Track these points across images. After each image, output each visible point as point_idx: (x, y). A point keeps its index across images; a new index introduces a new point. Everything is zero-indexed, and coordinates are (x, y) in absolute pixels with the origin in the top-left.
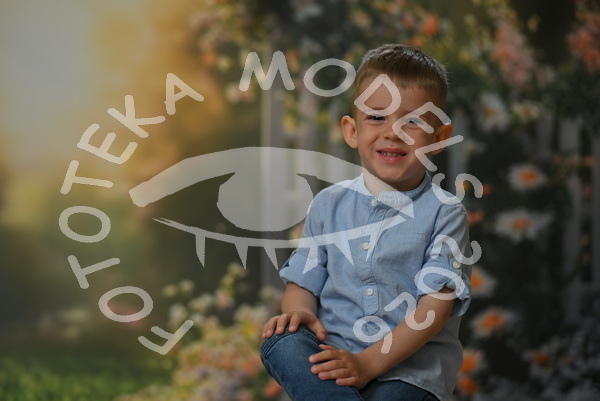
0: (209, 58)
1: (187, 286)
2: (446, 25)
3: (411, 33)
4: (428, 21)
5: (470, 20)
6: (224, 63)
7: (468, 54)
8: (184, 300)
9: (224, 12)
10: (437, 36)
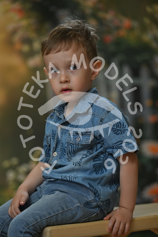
0: (18, 46)
1: (15, 161)
2: (135, 24)
3: (118, 28)
4: (126, 22)
5: (147, 21)
6: (26, 48)
7: (147, 38)
8: (14, 168)
9: (24, 23)
10: (131, 29)
